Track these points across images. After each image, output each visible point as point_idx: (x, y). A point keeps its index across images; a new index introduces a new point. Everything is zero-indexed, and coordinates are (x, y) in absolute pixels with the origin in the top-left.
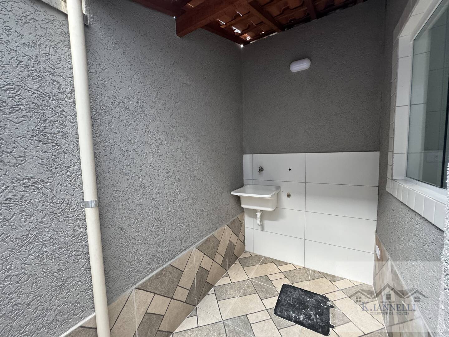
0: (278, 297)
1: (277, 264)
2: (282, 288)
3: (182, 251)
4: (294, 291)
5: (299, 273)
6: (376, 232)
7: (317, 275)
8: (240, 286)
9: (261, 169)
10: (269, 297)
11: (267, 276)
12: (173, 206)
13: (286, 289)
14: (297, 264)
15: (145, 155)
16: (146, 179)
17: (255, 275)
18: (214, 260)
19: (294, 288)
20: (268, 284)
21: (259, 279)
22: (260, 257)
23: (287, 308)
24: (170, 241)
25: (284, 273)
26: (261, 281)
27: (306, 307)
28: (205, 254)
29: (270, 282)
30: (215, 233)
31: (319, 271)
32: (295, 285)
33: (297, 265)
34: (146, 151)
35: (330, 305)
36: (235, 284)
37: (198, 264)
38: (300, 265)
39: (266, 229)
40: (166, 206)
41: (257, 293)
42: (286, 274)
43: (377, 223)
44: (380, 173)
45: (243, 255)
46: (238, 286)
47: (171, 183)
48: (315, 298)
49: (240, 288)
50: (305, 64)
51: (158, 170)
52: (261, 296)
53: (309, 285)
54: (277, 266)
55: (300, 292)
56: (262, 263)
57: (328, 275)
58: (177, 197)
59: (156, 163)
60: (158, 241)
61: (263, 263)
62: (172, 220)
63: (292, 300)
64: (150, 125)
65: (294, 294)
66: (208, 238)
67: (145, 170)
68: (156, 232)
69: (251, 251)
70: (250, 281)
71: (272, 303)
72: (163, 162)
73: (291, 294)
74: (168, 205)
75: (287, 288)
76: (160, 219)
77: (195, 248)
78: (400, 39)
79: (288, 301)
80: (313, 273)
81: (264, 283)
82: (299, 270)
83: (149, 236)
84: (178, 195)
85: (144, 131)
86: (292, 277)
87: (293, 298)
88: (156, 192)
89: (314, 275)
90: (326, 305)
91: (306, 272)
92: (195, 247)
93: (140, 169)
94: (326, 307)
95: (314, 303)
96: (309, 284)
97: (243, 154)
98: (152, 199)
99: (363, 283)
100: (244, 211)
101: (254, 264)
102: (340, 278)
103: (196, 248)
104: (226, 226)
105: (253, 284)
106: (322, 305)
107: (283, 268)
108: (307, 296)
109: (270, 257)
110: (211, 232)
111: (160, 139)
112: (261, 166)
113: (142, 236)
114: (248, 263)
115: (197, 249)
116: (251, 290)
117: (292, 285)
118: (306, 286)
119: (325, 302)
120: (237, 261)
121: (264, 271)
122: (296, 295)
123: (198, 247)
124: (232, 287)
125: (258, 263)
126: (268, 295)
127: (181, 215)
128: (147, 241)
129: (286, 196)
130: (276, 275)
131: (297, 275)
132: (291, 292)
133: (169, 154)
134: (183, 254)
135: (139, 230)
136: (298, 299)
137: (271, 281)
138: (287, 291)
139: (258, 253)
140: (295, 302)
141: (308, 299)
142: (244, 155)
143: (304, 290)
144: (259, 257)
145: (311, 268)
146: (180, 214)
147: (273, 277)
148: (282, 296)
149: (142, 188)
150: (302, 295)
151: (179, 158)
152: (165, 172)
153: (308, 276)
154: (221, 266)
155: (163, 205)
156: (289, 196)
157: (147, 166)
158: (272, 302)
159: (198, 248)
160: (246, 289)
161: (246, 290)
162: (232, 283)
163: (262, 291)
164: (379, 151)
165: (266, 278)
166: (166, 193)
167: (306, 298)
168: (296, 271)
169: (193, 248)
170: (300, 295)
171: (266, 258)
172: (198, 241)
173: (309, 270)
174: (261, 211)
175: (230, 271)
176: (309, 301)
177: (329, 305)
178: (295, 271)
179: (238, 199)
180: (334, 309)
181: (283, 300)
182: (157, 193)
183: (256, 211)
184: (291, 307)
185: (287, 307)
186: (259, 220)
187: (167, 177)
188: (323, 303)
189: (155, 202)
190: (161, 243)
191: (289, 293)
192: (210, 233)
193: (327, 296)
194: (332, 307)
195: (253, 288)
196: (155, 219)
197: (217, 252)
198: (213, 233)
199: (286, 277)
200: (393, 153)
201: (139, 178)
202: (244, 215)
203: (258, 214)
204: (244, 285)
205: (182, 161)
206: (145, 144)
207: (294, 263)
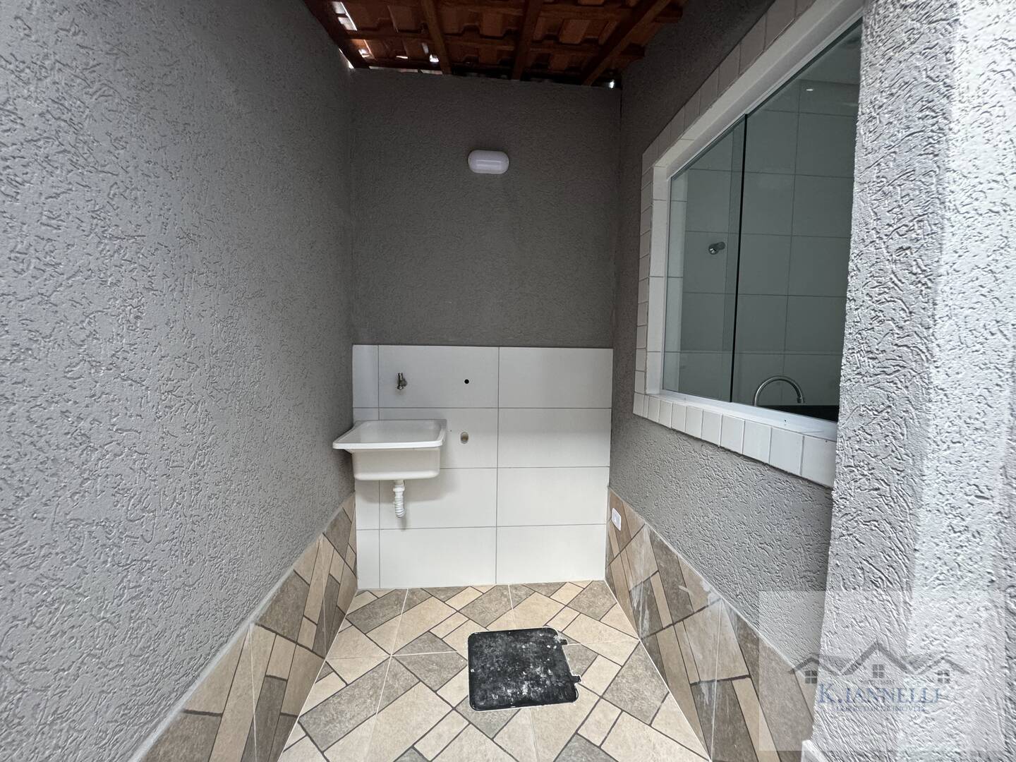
0: (467, 668)
1: (442, 597)
2: (469, 644)
3: (217, 650)
4: (495, 642)
5: (490, 601)
6: (610, 486)
7: (522, 593)
8: (374, 684)
9: (401, 382)
10: (449, 678)
11: (429, 631)
12: (190, 506)
13: (477, 644)
14: (481, 584)
15: (89, 323)
16: (92, 416)
17: (402, 640)
18: (297, 643)
19: (492, 635)
20: (438, 650)
21: (415, 647)
22: (399, 593)
23: (492, 684)
24: (182, 628)
25: (463, 611)
26: (421, 650)
27: (525, 665)
28: (277, 634)
29: (441, 644)
30: (299, 565)
31: (523, 583)
32: (492, 628)
33: (482, 586)
34: (93, 308)
35: (561, 640)
36: (357, 685)
37: (261, 670)
38: (485, 584)
39: (412, 522)
40: (166, 510)
41: (420, 681)
42: (468, 612)
43: (611, 471)
44: (615, 385)
45: (356, 604)
46: (368, 687)
47: (185, 428)
48: (533, 639)
49: (375, 688)
50: (499, 162)
51: (139, 382)
52: (432, 684)
53: (516, 617)
54: (444, 602)
55: (506, 638)
56: (409, 606)
57: (539, 585)
58: (201, 473)
59: (130, 356)
60: (139, 646)
61: (411, 605)
62: (187, 554)
63: (497, 662)
64: (108, 207)
65: (496, 647)
66: (285, 583)
67: (89, 379)
68: (133, 611)
69: (373, 586)
70: (394, 660)
71: (461, 688)
72: (157, 354)
73: (490, 651)
74: (175, 504)
75: (478, 642)
76: (148, 561)
77: (252, 626)
78: (655, 169)
79: (489, 668)
80: (514, 591)
81: (429, 651)
82: (490, 595)
83: (106, 634)
84: (203, 467)
85: (86, 226)
86: (480, 613)
87: (497, 657)
88: (134, 463)
89: (516, 595)
90: (555, 645)
91: (502, 594)
92: (252, 622)
93: (69, 375)
94: (555, 647)
95: (536, 650)
96: (515, 615)
97: (353, 344)
98: (118, 490)
99: (592, 580)
100: (354, 491)
101: (391, 616)
102: (558, 583)
103: (256, 624)
104: (321, 536)
105: (404, 663)
106: (549, 646)
107: (458, 602)
108: (520, 641)
109: (424, 587)
110: (290, 562)
111: (145, 269)
112: (402, 374)
113: (77, 645)
114: (375, 618)
115: (257, 627)
116: (404, 681)
117: (485, 630)
118: (512, 621)
119: (552, 638)
120: (345, 624)
121: (418, 623)
122: (499, 647)
123: (261, 619)
124: (353, 696)
125: (400, 610)
126: (445, 675)
127: (213, 532)
128: (99, 658)
129: (460, 440)
130: (448, 622)
131: (488, 605)
132: (490, 647)
133: (178, 327)
134: (221, 656)
135: (66, 626)
136: (506, 655)
137: (441, 639)
138: (481, 646)
139: (392, 587)
140: (503, 663)
141: (524, 647)
142: (354, 346)
143: (510, 631)
144: (397, 594)
145: (509, 582)
146: (211, 528)
147: (443, 629)
148: (475, 662)
149: (80, 452)
150: (511, 642)
151: (208, 343)
152: (164, 389)
153: (508, 600)
154: (312, 651)
155: (158, 507)
156: (465, 439)
157: (96, 365)
158: (459, 687)
159: (261, 623)
160: (391, 682)
161: (393, 687)
162: (347, 685)
163: (429, 671)
164: (611, 348)
165: (430, 638)
166: (168, 465)
167: (518, 646)
168: (486, 599)
169: (249, 626)
170: (506, 644)
171: (413, 592)
172: (260, 600)
173: (505, 587)
174: (405, 481)
175: (333, 658)
176: (526, 649)
177: (558, 642)
178: (481, 599)
179: (346, 458)
180: (568, 645)
181: (480, 670)
182: (136, 466)
183: (393, 483)
184: (499, 679)
185: (493, 682)
186: (400, 504)
187: (170, 407)
188: (549, 641)
189: (130, 500)
190: (150, 646)
191: (486, 651)
192: (286, 566)
193: (551, 625)
194: (564, 642)
195: (408, 673)
196: (126, 567)
197: (304, 616)
198: (295, 564)
199: (470, 619)
200: (646, 352)
201: (64, 413)
202: (354, 498)
203: (399, 490)
204: (382, 676)
205: (216, 352)
206: (90, 276)
207: (476, 584)
